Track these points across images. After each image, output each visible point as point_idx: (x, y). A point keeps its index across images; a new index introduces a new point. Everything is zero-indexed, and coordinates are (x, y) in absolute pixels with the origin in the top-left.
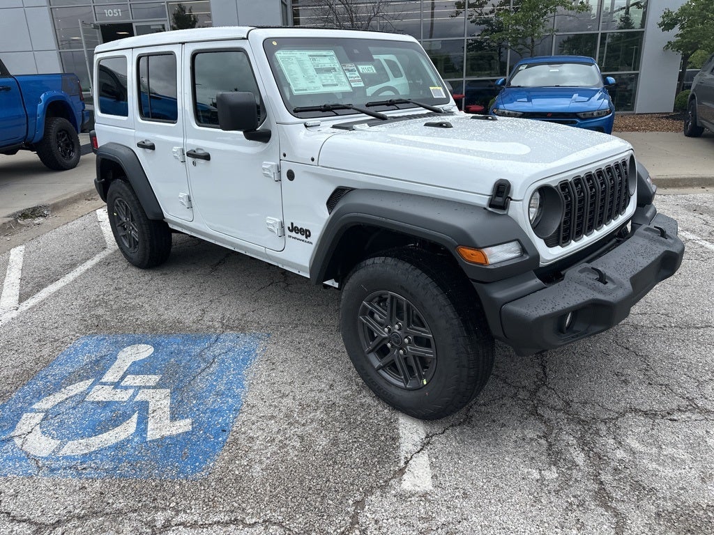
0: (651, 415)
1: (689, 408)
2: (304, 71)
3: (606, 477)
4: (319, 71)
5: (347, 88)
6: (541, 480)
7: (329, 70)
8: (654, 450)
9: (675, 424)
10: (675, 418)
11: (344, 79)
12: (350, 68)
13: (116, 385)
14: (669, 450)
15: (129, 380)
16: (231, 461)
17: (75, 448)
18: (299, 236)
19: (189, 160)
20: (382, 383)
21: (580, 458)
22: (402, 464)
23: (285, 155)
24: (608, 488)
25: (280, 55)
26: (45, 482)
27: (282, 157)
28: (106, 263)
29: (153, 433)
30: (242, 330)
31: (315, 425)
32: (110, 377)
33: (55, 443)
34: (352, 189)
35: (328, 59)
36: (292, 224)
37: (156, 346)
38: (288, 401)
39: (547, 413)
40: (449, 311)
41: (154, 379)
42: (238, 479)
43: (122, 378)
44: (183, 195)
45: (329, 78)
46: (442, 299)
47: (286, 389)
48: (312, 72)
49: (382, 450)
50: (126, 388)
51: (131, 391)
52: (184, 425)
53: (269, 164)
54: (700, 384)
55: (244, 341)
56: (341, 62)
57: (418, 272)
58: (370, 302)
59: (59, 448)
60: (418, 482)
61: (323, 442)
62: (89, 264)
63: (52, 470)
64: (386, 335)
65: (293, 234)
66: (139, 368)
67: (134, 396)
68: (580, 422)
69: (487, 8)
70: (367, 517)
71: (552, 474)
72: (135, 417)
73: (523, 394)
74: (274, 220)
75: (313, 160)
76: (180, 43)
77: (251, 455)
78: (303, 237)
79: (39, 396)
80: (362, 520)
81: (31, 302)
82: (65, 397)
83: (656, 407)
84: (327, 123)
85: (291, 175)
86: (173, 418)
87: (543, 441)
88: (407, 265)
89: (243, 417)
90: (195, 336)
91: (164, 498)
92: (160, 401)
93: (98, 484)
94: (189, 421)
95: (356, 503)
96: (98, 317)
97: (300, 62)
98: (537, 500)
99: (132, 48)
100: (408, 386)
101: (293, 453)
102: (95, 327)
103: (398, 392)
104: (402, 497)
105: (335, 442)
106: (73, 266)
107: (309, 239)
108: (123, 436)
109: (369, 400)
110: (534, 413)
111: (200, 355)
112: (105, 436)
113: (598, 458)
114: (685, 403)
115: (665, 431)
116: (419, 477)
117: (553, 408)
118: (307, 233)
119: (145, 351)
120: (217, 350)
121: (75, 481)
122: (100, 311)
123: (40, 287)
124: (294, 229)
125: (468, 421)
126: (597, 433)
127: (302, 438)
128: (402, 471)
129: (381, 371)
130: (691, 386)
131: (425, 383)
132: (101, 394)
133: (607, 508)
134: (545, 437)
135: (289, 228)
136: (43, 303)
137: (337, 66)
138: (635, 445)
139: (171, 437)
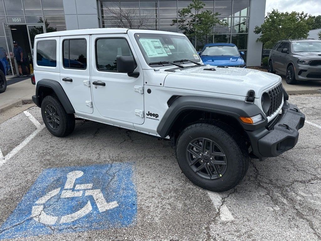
0: (303, 182)
1: (316, 178)
2: (151, 48)
3: (298, 207)
4: (156, 47)
5: (166, 55)
6: (274, 211)
7: (159, 47)
8: (310, 195)
9: (313, 185)
10: (312, 182)
11: (165, 51)
12: (166, 47)
13: (73, 190)
14: (315, 195)
15: (78, 187)
16: (144, 217)
17: (66, 219)
18: (152, 117)
19: (94, 86)
20: (198, 178)
21: (285, 201)
22: (217, 211)
23: (146, 83)
24: (300, 211)
25: (141, 40)
26: (59, 236)
27: (145, 84)
28: (39, 135)
29: (101, 209)
30: (121, 161)
31: (173, 198)
32: (67, 186)
33: (55, 219)
34: (181, 96)
35: (158, 43)
36: (149, 112)
37: (84, 171)
38: (156, 190)
39: (265, 185)
40: (234, 144)
41: (90, 185)
42: (150, 224)
43: (74, 186)
44: (88, 102)
45: (159, 50)
46: (231, 139)
47: (154, 185)
48: (153, 48)
49: (206, 206)
50: (78, 190)
51: (82, 192)
52: (114, 205)
53: (139, 87)
54: (315, 169)
55: (124, 166)
56: (163, 44)
57: (218, 129)
58: (192, 143)
59: (59, 220)
60: (227, 217)
61: (180, 205)
62: (32, 136)
63: (60, 230)
64: (201, 157)
65: (149, 117)
66: (80, 181)
67: (84, 193)
68: (278, 187)
69: (185, 23)
70: (213, 233)
71: (277, 208)
72: (89, 202)
73: (252, 179)
74: (140, 111)
75: (161, 84)
76: (89, 35)
77: (151, 214)
78: (155, 118)
79: (36, 197)
80: (212, 235)
81: (10, 155)
82: (50, 197)
83: (304, 179)
84: (162, 69)
85: (149, 91)
86: (108, 201)
87: (268, 196)
88: (213, 126)
89: (140, 198)
90: (101, 165)
91: (120, 236)
92: (98, 194)
93: (86, 234)
94: (115, 202)
95: (206, 228)
96: (48, 160)
97: (148, 43)
98: (277, 219)
99: (60, 36)
100: (212, 178)
101: (169, 211)
102: (50, 164)
103: (207, 181)
104: (224, 224)
105: (185, 205)
106: (24, 138)
107: (157, 118)
108: (87, 212)
109: (191, 186)
110: (259, 185)
111: (106, 173)
112: (79, 212)
113: (292, 201)
114: (313, 177)
115: (311, 188)
116: (226, 215)
117: (266, 183)
118: (157, 116)
119: (80, 174)
120: (113, 170)
121: (74, 233)
122: (48, 157)
123: (11, 148)
124: (149, 114)
125: (235, 191)
126: (287, 190)
127: (170, 204)
128: (219, 214)
129: (198, 173)
130: (312, 170)
131: (221, 176)
132: (68, 194)
133: (304, 219)
134: (268, 194)
135: (147, 114)
136: (16, 156)
137: (162, 46)
138: (303, 194)
139: (110, 210)
